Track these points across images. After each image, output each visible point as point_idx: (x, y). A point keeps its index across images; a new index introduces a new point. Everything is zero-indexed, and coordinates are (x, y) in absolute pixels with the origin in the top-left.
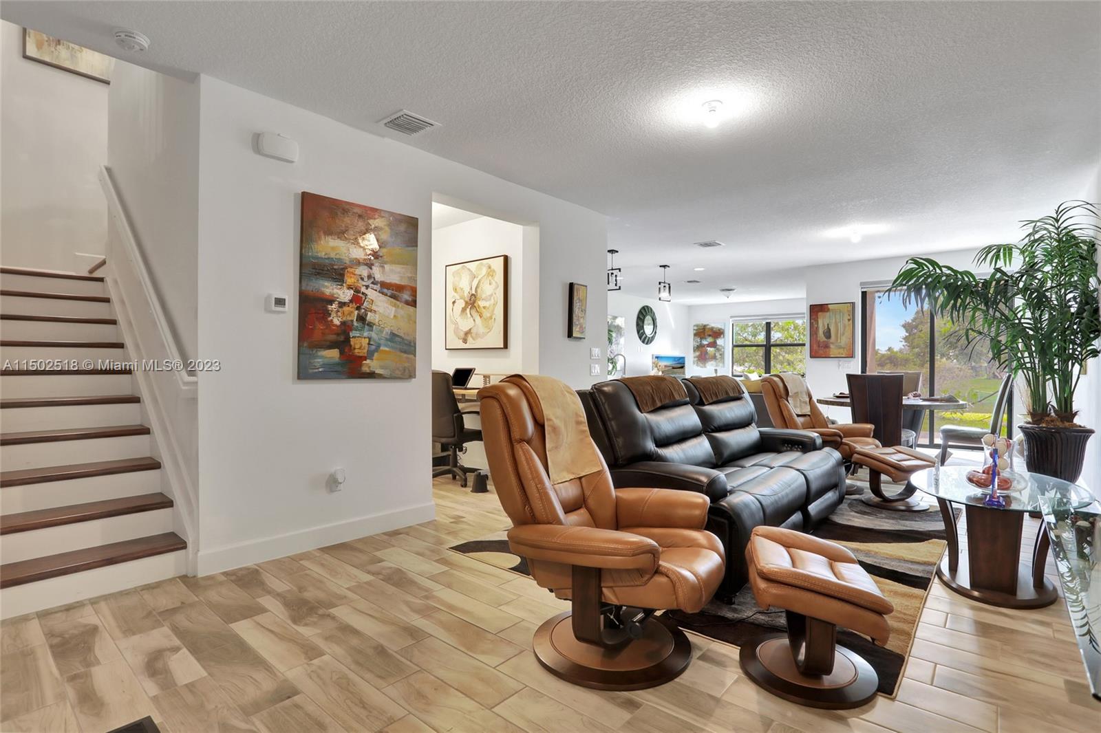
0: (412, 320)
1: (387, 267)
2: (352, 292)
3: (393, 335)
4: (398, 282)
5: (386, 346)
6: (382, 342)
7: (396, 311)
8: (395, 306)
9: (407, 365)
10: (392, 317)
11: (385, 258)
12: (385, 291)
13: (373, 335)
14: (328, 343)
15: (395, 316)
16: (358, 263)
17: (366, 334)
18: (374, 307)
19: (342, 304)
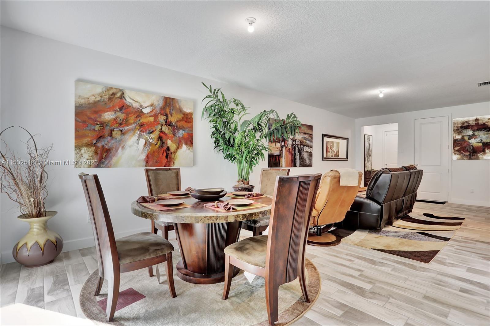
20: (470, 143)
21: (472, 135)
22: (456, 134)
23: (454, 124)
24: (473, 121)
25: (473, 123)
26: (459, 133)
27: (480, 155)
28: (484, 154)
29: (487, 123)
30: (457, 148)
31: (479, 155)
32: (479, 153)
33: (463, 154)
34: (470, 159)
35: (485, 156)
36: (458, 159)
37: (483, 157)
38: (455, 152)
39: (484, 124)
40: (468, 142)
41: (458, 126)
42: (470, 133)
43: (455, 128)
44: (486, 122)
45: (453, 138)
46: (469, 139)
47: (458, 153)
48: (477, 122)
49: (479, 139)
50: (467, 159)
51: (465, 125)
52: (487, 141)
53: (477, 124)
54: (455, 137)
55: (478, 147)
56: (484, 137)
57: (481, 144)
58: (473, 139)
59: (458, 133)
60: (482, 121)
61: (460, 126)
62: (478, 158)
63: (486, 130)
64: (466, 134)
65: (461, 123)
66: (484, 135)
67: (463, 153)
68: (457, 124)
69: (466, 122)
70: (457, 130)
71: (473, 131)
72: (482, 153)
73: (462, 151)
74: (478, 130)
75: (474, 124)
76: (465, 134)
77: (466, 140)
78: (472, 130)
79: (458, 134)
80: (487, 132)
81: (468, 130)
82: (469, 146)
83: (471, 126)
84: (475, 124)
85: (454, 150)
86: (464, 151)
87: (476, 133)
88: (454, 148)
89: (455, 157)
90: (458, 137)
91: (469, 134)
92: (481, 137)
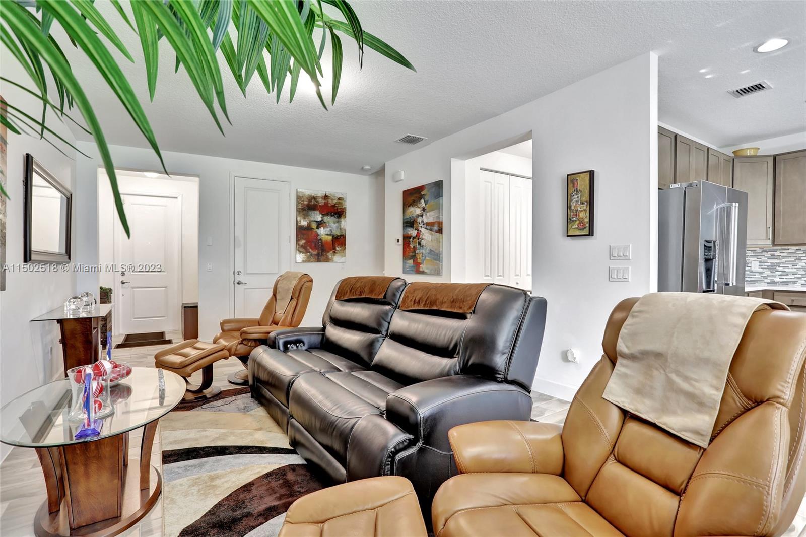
0: (438, 241)
1: (428, 214)
2: (416, 231)
3: (431, 251)
4: (432, 221)
5: (428, 257)
6: (427, 255)
7: (432, 237)
8: (431, 234)
9: (436, 267)
10: (430, 240)
11: (427, 210)
12: (427, 227)
13: (424, 252)
14: (410, 257)
15: (431, 240)
16: (418, 216)
17: (421, 252)
18: (424, 237)
19: (414, 238)
20: (318, 235)
21: (321, 221)
22: (300, 216)
23: (299, 198)
24: (322, 198)
25: (321, 202)
26: (305, 216)
27: (330, 255)
28: (335, 253)
29: (337, 205)
30: (302, 242)
31: (328, 254)
32: (328, 252)
33: (310, 253)
34: (319, 261)
35: (335, 257)
36: (304, 262)
37: (332, 259)
38: (300, 249)
39: (334, 206)
40: (316, 231)
41: (303, 203)
42: (319, 217)
43: (300, 207)
44: (336, 202)
45: (297, 224)
46: (318, 227)
47: (304, 251)
48: (326, 201)
49: (329, 229)
50: (315, 262)
51: (313, 203)
52: (337, 233)
53: (326, 204)
54: (300, 221)
55: (327, 242)
56: (334, 227)
57: (330, 238)
58: (322, 228)
59: (304, 214)
60: (332, 200)
61: (306, 203)
62: (327, 260)
63: (336, 216)
64: (314, 220)
65: (307, 198)
66: (334, 223)
67: (310, 250)
68: (302, 200)
69: (314, 198)
70: (303, 209)
71: (322, 215)
72: (331, 252)
73: (308, 248)
74: (327, 214)
75: (323, 204)
76: (312, 219)
77: (314, 229)
78: (321, 213)
79: (303, 216)
80: (337, 219)
81: (316, 212)
82: (317, 239)
83: (320, 206)
84: (325, 203)
85: (299, 245)
86: (311, 248)
87: (326, 219)
88: (298, 241)
89: (300, 257)
90: (304, 223)
91: (316, 220)
92: (330, 227)
